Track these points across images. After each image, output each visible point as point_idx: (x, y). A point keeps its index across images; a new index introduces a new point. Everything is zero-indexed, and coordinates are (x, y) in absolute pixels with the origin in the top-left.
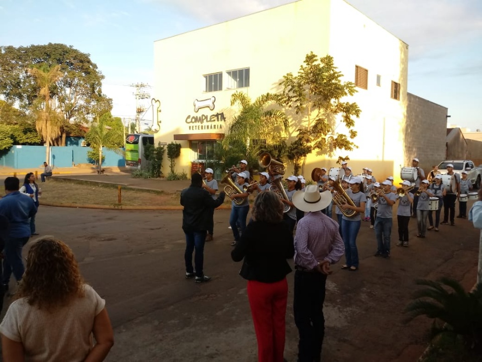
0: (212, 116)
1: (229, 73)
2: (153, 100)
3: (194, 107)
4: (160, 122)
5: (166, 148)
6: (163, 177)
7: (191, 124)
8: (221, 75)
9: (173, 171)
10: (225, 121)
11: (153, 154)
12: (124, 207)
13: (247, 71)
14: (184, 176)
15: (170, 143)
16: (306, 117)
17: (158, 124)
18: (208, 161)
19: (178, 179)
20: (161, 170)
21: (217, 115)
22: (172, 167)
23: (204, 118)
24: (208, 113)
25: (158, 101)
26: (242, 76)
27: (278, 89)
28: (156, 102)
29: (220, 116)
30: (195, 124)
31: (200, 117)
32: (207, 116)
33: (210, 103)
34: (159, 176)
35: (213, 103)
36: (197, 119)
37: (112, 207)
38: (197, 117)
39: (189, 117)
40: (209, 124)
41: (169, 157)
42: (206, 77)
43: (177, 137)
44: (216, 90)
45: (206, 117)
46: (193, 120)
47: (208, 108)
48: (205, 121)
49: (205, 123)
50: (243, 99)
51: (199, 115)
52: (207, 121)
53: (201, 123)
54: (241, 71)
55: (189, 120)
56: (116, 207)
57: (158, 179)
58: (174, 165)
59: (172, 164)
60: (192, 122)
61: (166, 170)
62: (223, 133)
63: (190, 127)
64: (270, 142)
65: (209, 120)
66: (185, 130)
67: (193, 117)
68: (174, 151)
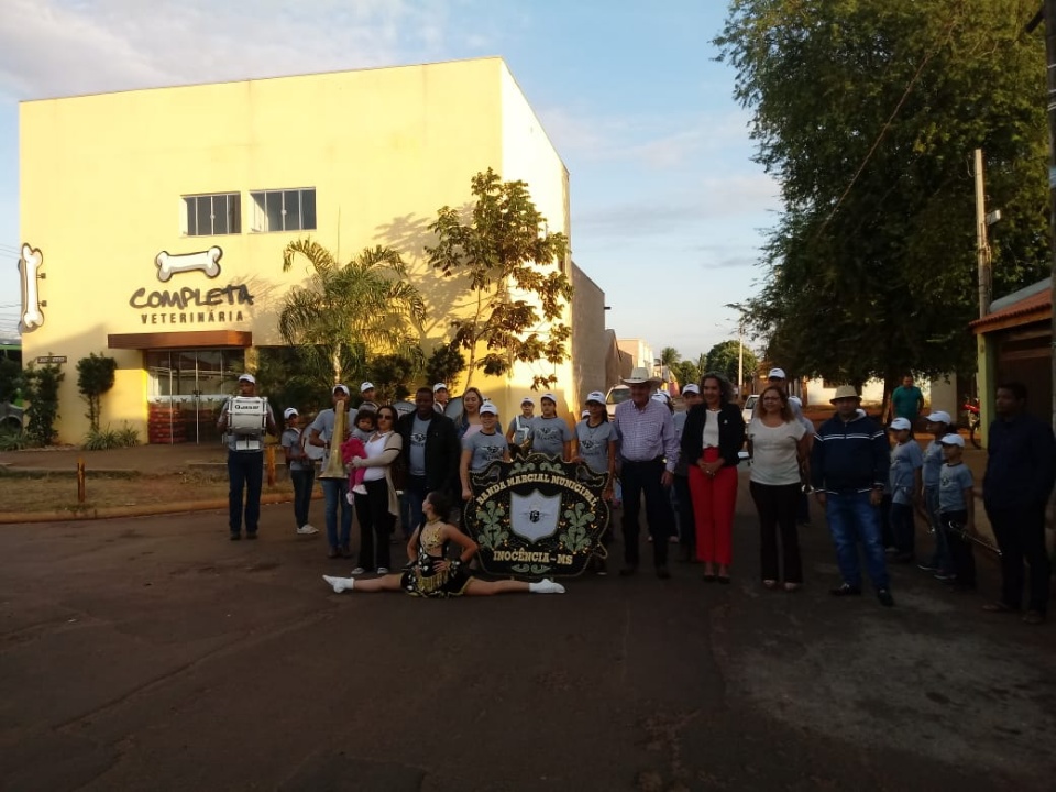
0: (212, 291)
1: (258, 197)
3: (156, 269)
4: (44, 304)
5: (71, 371)
6: (58, 444)
7: (149, 311)
8: (235, 199)
9: (95, 427)
10: (252, 303)
11: (31, 385)
13: (310, 196)
14: (128, 439)
15: (88, 356)
17: (40, 310)
18: (204, 398)
19: (121, 445)
20: (54, 427)
21: (229, 290)
22: (93, 415)
23: (187, 295)
24: (203, 285)
25: (37, 250)
26: (292, 209)
27: (393, 239)
28: (33, 251)
29: (235, 294)
30: (159, 310)
31: (176, 294)
32: (198, 291)
33: (207, 261)
34: (48, 442)
35: (216, 262)
36: (164, 299)
38: (166, 293)
39: (141, 292)
40: (204, 309)
41: (83, 392)
42: (190, 201)
43: (116, 341)
44: (220, 230)
45: (196, 295)
46: (155, 300)
47: (201, 274)
48: (192, 302)
49: (192, 308)
51: (174, 286)
52: (198, 303)
53: (181, 307)
54: (292, 195)
55: (140, 301)
57: (48, 448)
58: (99, 413)
59: (92, 411)
60: (150, 304)
61: (73, 425)
62: (247, 330)
63: (144, 319)
65: (203, 299)
66: (131, 324)
67: (156, 294)
68: (97, 376)
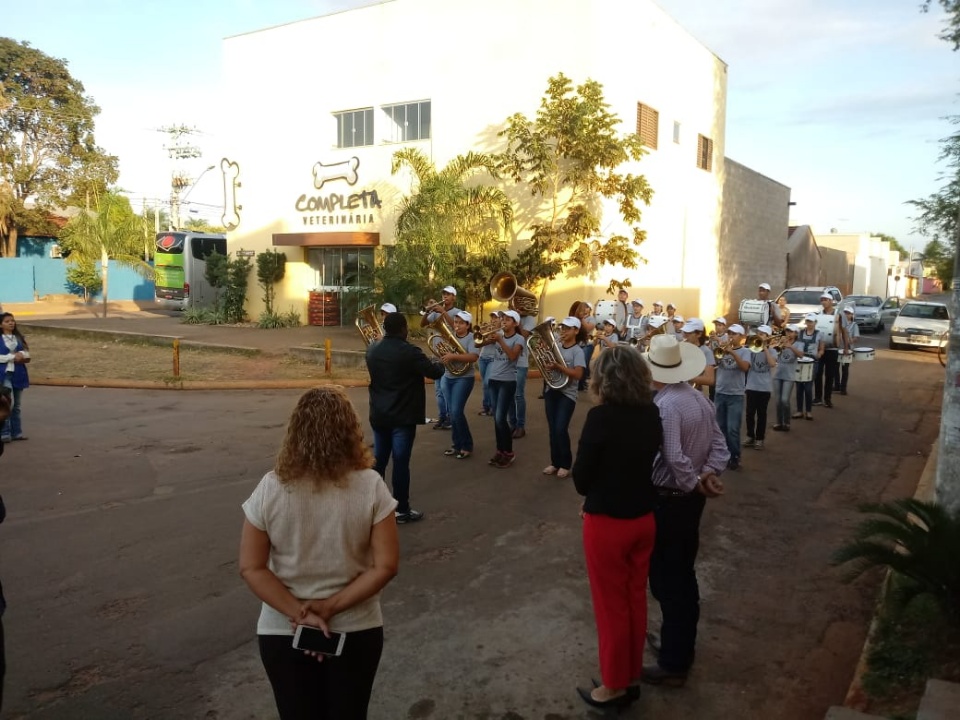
0: (351, 197)
1: (387, 110)
2: (225, 162)
3: (313, 178)
4: (240, 208)
5: (254, 261)
6: (248, 321)
7: (308, 214)
8: (370, 113)
9: (270, 310)
10: (380, 207)
11: (227, 273)
12: (186, 384)
13: (426, 107)
14: (293, 320)
15: (264, 252)
16: (547, 203)
17: (236, 213)
18: (346, 289)
19: (283, 325)
20: (244, 307)
21: (363, 195)
22: (268, 300)
23: (334, 200)
24: (345, 190)
25: (234, 163)
26: (415, 118)
27: (490, 145)
28: (231, 165)
29: (368, 198)
30: (316, 213)
31: (326, 199)
32: (342, 197)
33: (347, 170)
34: (240, 320)
35: (355, 171)
36: (319, 204)
37: (162, 384)
38: (320, 198)
39: (302, 198)
40: (347, 213)
41: (261, 281)
42: (338, 117)
43: (279, 239)
44: (359, 143)
45: (340, 200)
46: (312, 205)
47: (343, 181)
48: (337, 206)
49: (338, 212)
50: (419, 164)
51: (325, 193)
52: (342, 207)
53: (330, 211)
54: (412, 107)
55: (303, 205)
56: (170, 385)
57: (238, 325)
58: (273, 298)
59: (267, 296)
60: (308, 208)
61: (255, 308)
62: (375, 231)
63: (305, 220)
64: (475, 250)
65: (345, 204)
66: (294, 225)
67: (312, 199)
68: (272, 269)
